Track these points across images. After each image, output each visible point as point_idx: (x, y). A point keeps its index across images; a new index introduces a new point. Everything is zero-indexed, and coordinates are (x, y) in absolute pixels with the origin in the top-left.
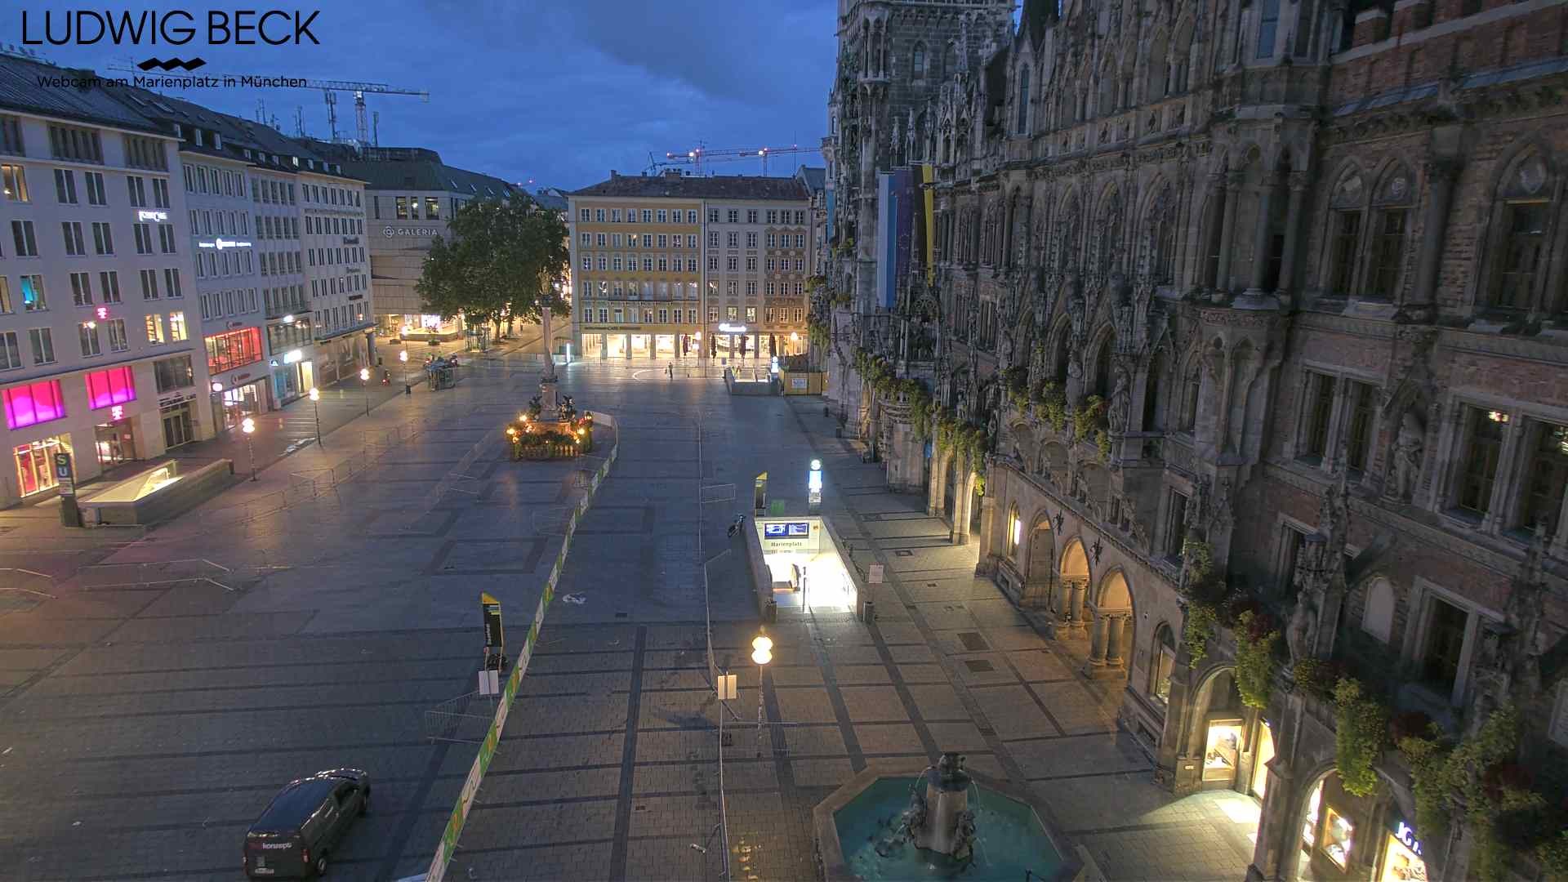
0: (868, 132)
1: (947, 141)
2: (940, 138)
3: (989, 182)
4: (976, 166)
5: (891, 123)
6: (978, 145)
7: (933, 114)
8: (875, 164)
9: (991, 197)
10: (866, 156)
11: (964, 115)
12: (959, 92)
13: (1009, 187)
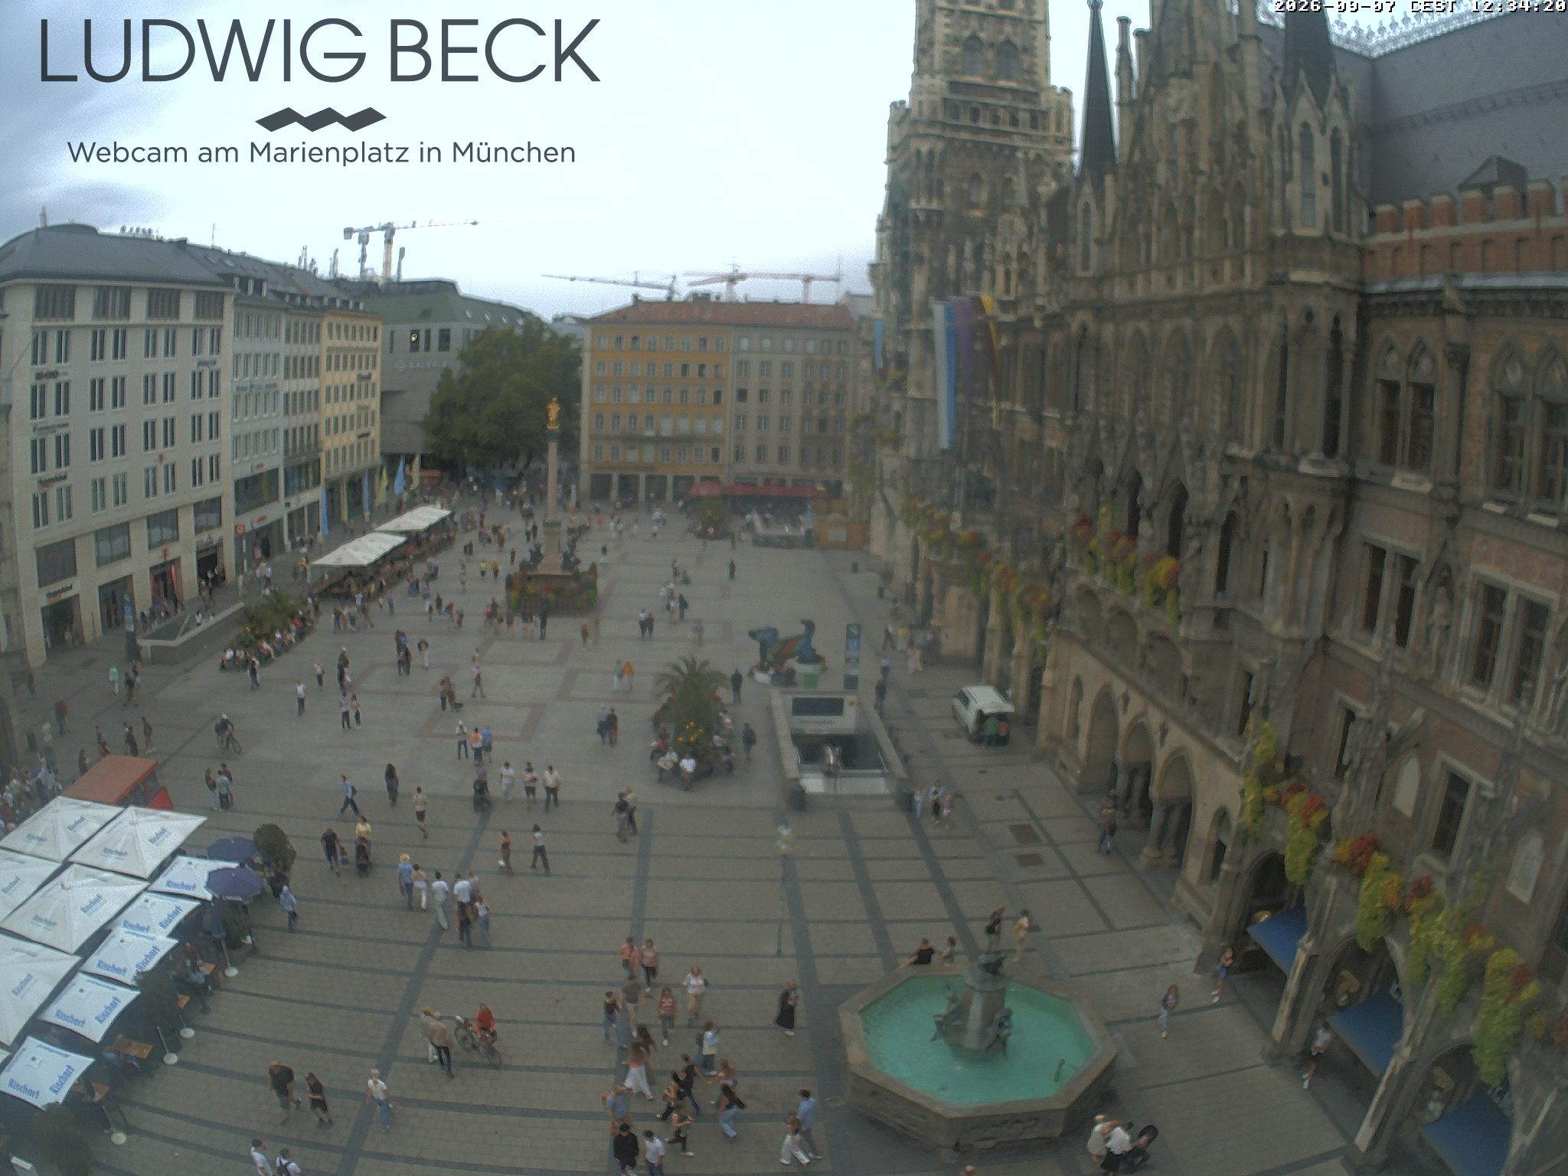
0: (920, 259)
1: (1007, 274)
2: (1000, 270)
3: (1054, 321)
4: (1040, 301)
5: (946, 252)
6: (1040, 280)
7: (993, 247)
8: (929, 292)
9: (1057, 337)
10: (919, 284)
11: (1025, 248)
12: (1020, 226)
13: (1075, 326)
